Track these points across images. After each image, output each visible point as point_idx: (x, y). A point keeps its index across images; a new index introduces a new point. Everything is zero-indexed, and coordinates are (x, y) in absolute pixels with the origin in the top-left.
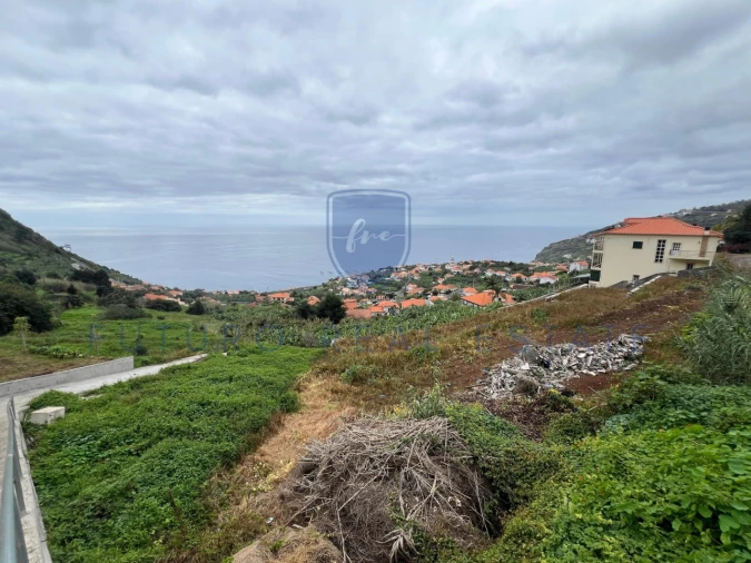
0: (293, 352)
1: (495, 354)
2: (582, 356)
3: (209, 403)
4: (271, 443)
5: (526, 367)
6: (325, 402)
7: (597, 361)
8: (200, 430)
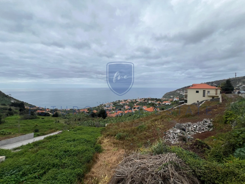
0: (93, 129)
1: (165, 127)
2: (195, 126)
3: (68, 151)
4: (95, 167)
5: (179, 131)
6: (112, 148)
7: (200, 128)
8: (66, 163)
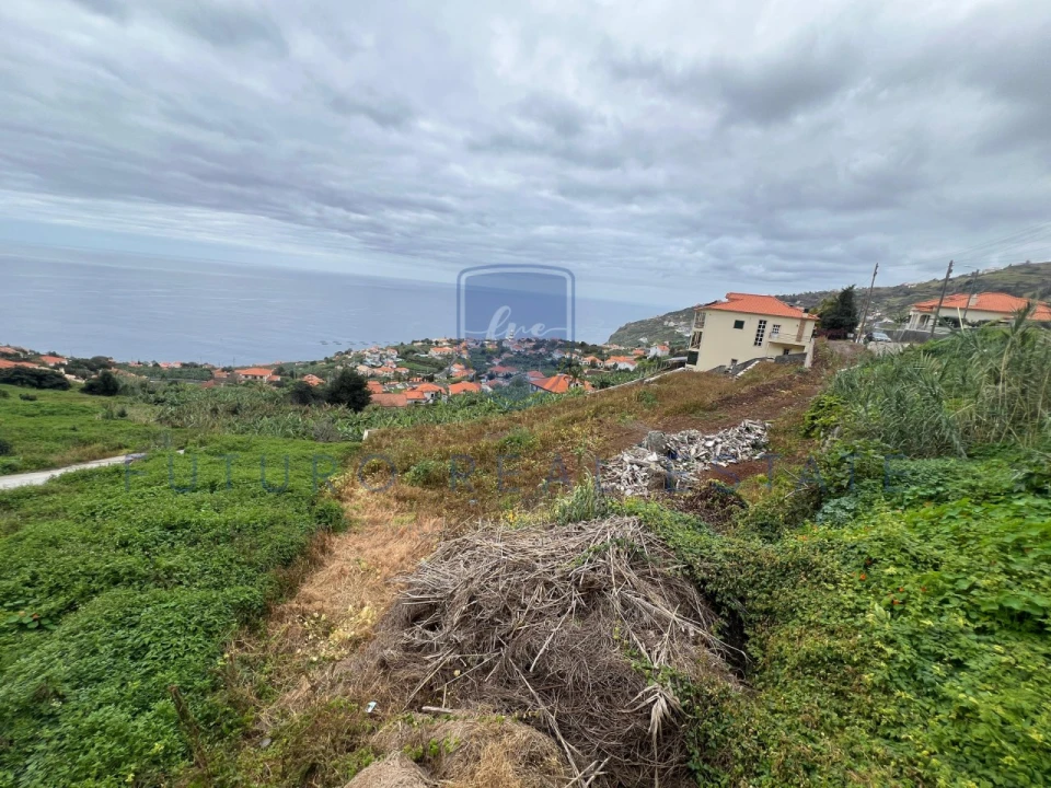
0: (306, 447)
1: (608, 444)
2: (710, 444)
3: (186, 525)
4: (317, 581)
5: (654, 457)
6: (390, 514)
7: (726, 449)
8: (179, 569)
